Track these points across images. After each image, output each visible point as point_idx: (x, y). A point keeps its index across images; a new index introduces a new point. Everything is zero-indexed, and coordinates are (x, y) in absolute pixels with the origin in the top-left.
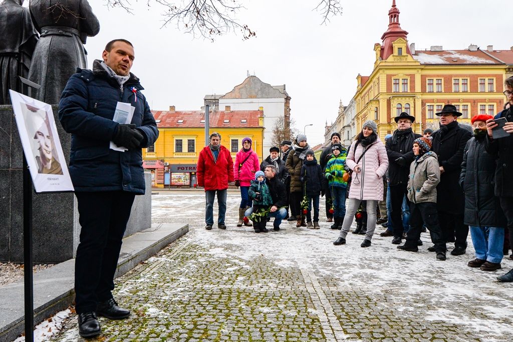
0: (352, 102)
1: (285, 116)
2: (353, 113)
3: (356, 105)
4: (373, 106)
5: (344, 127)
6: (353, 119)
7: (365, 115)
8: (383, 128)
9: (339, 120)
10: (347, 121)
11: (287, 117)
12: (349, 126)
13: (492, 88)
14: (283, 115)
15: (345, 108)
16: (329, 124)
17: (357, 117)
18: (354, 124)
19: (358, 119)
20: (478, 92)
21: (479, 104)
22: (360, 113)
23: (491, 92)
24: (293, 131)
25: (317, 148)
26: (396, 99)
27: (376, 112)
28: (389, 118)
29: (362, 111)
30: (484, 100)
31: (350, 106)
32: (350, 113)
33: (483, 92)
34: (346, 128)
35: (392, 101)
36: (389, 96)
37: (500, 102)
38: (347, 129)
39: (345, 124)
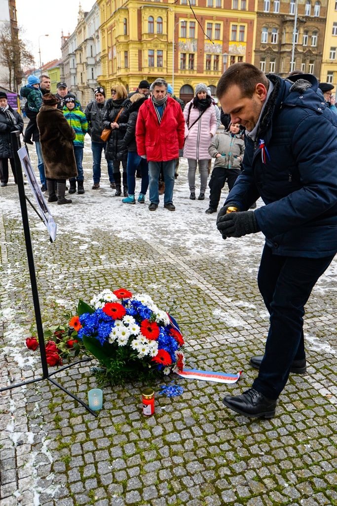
0: (95, 7)
1: (12, 21)
2: (96, 22)
3: (99, 12)
4: (121, 17)
5: (86, 41)
6: (97, 31)
7: (111, 27)
8: (134, 46)
9: (79, 31)
10: (89, 33)
11: (13, 22)
12: (92, 39)
13: (244, 5)
14: (9, 19)
15: (86, 14)
16: (66, 35)
17: (101, 27)
18: (98, 37)
19: (103, 31)
20: (231, 10)
21: (232, 24)
22: (106, 23)
23: (244, 10)
24: (24, 42)
25: (52, 65)
26: (148, 9)
27: (126, 24)
28: (140, 35)
29: (108, 21)
30: (235, 20)
31: (93, 12)
32: (92, 22)
33: (236, 10)
34: (88, 41)
35: (143, 12)
36: (139, 6)
37: (251, 23)
38: (90, 43)
39: (87, 37)
